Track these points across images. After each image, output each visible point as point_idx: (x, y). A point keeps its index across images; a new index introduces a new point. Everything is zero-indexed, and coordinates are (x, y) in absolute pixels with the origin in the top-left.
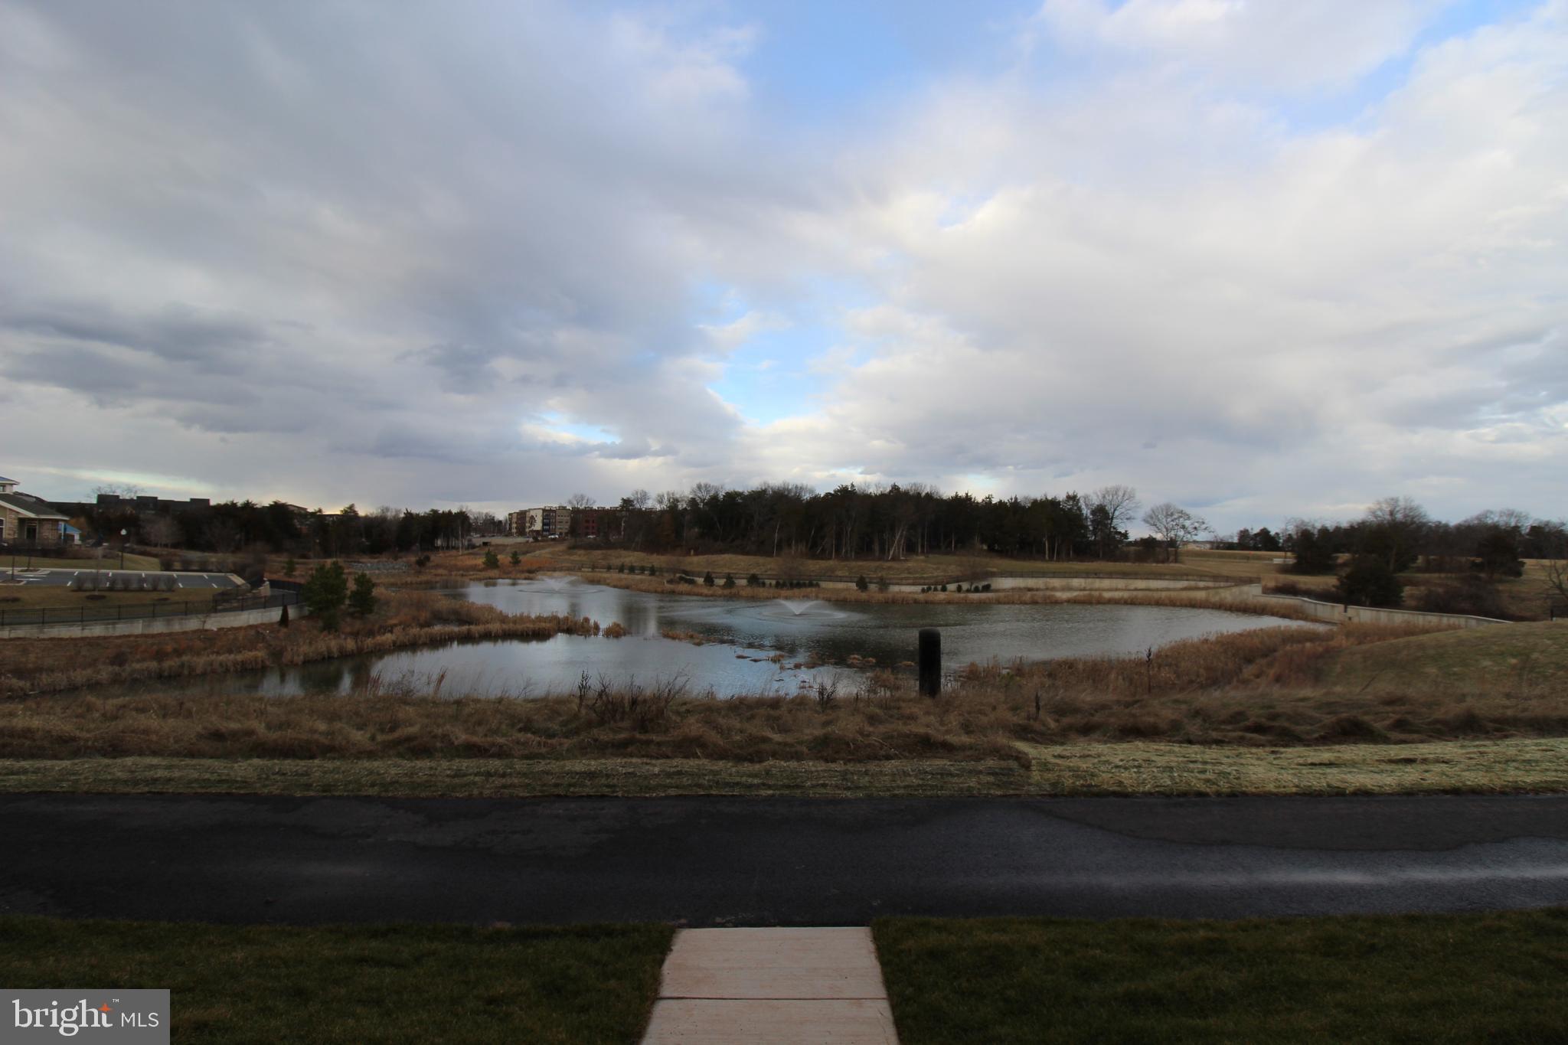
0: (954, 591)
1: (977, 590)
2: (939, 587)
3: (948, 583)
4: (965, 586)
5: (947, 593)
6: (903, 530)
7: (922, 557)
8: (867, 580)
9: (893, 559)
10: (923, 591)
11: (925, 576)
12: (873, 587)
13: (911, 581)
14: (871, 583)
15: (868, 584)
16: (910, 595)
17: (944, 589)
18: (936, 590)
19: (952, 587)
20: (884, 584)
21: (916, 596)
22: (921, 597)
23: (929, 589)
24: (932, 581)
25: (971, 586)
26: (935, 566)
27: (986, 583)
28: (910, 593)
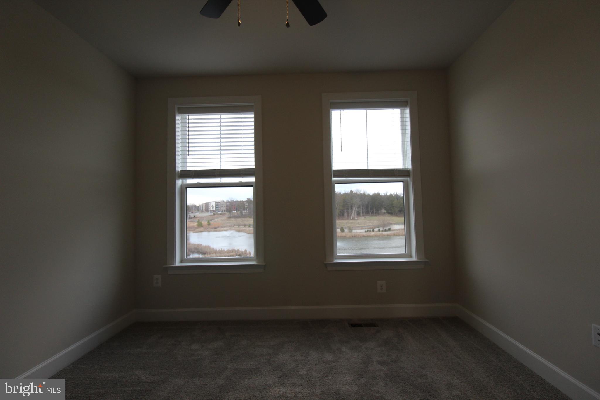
0: (377, 231)
1: (386, 230)
2: (372, 230)
3: (375, 228)
4: (381, 229)
5: (374, 232)
6: (356, 208)
7: (363, 218)
8: (344, 228)
9: (353, 219)
10: (366, 232)
11: (366, 225)
12: (346, 231)
13: (361, 228)
14: (345, 229)
15: (345, 230)
16: (361, 234)
17: (373, 231)
18: (370, 231)
19: (376, 230)
20: (350, 230)
21: (363, 234)
22: (365, 234)
23: (368, 231)
24: (369, 227)
25: (383, 229)
26: (369, 221)
27: (389, 228)
28: (361, 232)
